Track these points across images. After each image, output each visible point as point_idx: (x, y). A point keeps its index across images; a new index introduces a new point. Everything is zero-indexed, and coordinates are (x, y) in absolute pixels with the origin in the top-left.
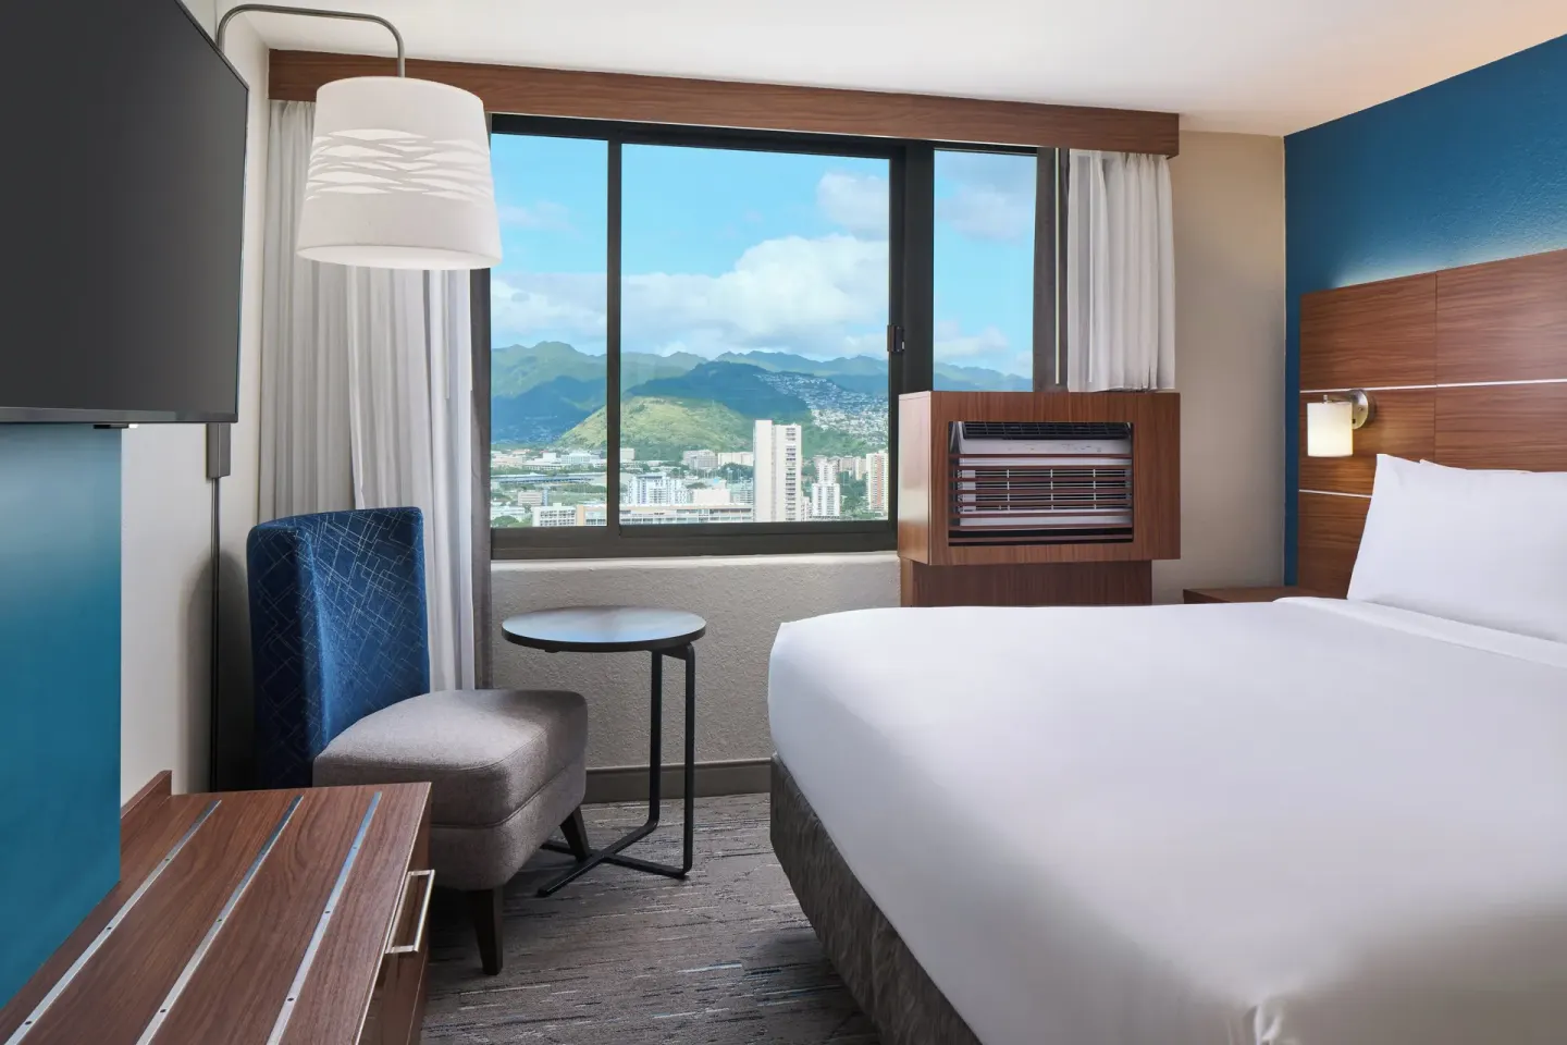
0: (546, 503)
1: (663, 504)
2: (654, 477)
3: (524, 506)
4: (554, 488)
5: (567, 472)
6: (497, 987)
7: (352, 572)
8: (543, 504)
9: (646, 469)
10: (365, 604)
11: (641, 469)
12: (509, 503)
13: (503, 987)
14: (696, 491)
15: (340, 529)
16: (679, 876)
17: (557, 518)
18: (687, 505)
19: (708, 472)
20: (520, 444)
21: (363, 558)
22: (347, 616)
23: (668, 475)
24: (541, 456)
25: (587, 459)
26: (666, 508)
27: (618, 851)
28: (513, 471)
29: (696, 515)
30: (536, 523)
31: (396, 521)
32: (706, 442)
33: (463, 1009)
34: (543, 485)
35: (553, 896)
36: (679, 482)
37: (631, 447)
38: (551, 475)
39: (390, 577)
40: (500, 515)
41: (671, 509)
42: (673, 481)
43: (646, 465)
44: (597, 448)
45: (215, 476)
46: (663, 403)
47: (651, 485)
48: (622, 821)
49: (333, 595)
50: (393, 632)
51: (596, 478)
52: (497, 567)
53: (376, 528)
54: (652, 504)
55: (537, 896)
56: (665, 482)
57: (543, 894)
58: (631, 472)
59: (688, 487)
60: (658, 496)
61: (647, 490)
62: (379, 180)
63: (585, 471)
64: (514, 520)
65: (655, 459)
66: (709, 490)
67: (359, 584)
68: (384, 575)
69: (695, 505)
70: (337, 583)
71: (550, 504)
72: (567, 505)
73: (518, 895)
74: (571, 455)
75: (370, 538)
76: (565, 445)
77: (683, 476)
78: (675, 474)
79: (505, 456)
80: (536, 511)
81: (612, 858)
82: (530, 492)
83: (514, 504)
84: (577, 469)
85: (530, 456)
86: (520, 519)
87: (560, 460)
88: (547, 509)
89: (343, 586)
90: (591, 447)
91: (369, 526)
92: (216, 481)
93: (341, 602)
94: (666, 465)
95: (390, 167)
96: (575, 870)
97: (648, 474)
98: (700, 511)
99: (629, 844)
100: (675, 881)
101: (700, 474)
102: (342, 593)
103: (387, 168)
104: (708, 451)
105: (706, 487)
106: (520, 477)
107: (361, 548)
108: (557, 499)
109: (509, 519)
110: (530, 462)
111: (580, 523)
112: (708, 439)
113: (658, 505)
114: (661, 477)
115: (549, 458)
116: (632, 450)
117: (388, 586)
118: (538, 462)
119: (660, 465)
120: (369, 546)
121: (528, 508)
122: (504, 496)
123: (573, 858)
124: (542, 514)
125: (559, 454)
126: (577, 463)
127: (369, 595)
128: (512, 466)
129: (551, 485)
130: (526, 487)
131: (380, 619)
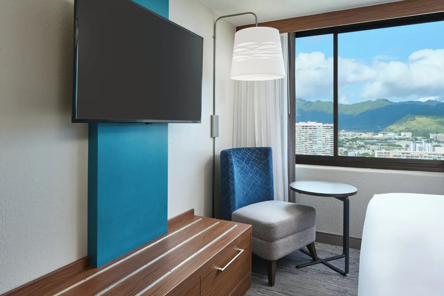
0: (379, 149)
1: (424, 152)
2: (419, 142)
3: (372, 150)
4: (382, 145)
5: (387, 140)
6: (270, 290)
7: (250, 164)
8: (378, 150)
9: (416, 140)
10: (253, 173)
11: (414, 140)
12: (367, 149)
13: (271, 290)
14: (436, 148)
15: (248, 152)
16: (344, 274)
17: (383, 154)
18: (433, 153)
19: (442, 141)
20: (371, 131)
21: (254, 160)
22: (247, 176)
23: (425, 142)
24: (378, 135)
25: (394, 136)
26: (424, 153)
27: (328, 261)
28: (369, 139)
29: (436, 156)
30: (376, 156)
31: (264, 151)
32: (441, 131)
33: (258, 293)
34: (378, 144)
35: (300, 269)
36: (430, 144)
37: (410, 132)
38: (381, 141)
39: (261, 166)
40: (364, 152)
41: (426, 153)
42: (427, 144)
43: (416, 138)
44: (398, 132)
45: (214, 137)
46: (423, 118)
47: (418, 145)
48: (335, 252)
49: (243, 170)
50: (262, 182)
51: (397, 142)
52: (298, 166)
53: (258, 153)
54: (419, 152)
55: (295, 267)
56: (424, 144)
57: (297, 267)
58: (411, 140)
59: (433, 146)
60: (421, 149)
61: (417, 147)
62: (245, 56)
63: (393, 140)
64: (369, 154)
65: (420, 136)
66: (442, 148)
67: (252, 167)
68: (260, 165)
69: (435, 152)
70: (244, 166)
71: (381, 150)
72: (387, 150)
73: (291, 265)
74: (388, 134)
75: (257, 155)
76: (386, 131)
77: (431, 142)
78: (427, 142)
79: (366, 135)
80: (376, 152)
81: (324, 262)
82: (374, 146)
83: (369, 149)
84: (390, 139)
85: (374, 135)
86: (370, 154)
87: (384, 136)
88: (380, 151)
89: (246, 167)
90: (396, 132)
91: (257, 152)
92: (214, 138)
93: (246, 172)
94: (424, 138)
95: (248, 52)
96: (311, 263)
97: (417, 141)
98: (438, 155)
99: (333, 259)
100: (342, 276)
101: (439, 142)
102: (246, 170)
103: (247, 53)
104: (441, 134)
105: (441, 146)
106: (370, 141)
107: (254, 158)
108: (383, 148)
109: (367, 154)
110: (374, 137)
111: (391, 157)
112: (442, 130)
113: (420, 152)
114: (422, 143)
115: (380, 135)
116: (411, 133)
117: (260, 169)
118: (376, 136)
119: (422, 138)
120: (256, 157)
121: (373, 151)
122: (366, 147)
123: (311, 258)
124: (378, 153)
125: (384, 134)
126: (390, 137)
127: (254, 171)
128: (368, 137)
129: (382, 144)
130: (373, 144)
131: (257, 178)
